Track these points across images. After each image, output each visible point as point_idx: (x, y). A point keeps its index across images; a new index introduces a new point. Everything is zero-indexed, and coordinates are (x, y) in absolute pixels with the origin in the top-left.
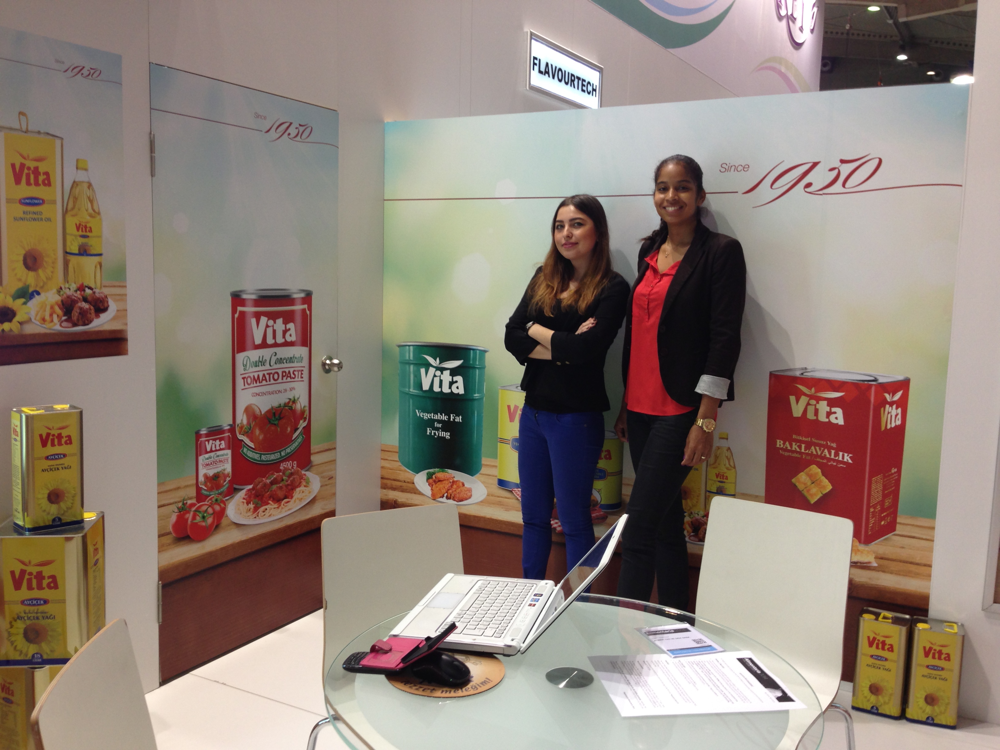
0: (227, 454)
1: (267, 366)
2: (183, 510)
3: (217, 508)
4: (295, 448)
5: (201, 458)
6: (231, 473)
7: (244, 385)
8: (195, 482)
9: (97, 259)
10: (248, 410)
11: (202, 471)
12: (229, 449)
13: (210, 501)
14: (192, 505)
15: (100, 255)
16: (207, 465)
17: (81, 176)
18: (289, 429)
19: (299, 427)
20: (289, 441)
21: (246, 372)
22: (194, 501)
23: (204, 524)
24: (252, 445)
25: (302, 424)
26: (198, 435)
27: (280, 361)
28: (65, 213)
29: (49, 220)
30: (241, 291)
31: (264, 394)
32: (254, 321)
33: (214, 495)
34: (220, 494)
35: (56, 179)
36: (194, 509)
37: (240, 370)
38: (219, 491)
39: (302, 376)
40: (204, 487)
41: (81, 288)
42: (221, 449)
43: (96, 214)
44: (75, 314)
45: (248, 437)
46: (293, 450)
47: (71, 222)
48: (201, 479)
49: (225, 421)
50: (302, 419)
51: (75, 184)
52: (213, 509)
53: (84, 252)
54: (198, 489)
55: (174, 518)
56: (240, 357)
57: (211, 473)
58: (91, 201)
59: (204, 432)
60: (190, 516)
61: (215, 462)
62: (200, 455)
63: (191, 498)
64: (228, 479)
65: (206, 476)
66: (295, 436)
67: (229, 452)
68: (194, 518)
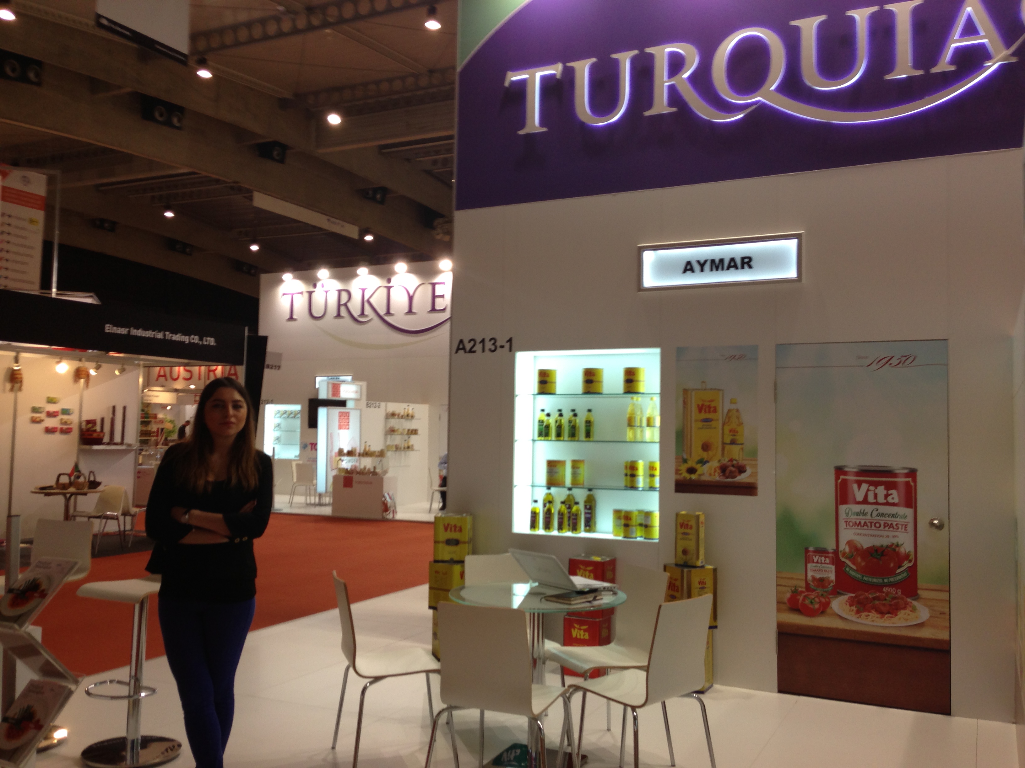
0: (831, 568)
1: (869, 517)
2: (795, 593)
3: (823, 600)
4: (898, 580)
5: (809, 565)
6: (834, 580)
7: (847, 526)
8: (804, 578)
9: (740, 446)
10: (849, 543)
11: (810, 574)
12: (833, 564)
13: (816, 594)
14: (802, 592)
15: (742, 444)
16: (814, 570)
17: (733, 407)
18: (892, 565)
19: (903, 565)
20: (892, 572)
21: (848, 518)
22: (804, 590)
23: (811, 606)
24: (854, 567)
25: (906, 565)
26: (807, 550)
27: (883, 515)
28: (724, 424)
29: (715, 428)
30: (844, 466)
31: (865, 535)
32: (855, 486)
33: (820, 591)
34: (826, 592)
35: (720, 409)
36: (804, 595)
37: (842, 515)
38: (825, 590)
39: (906, 529)
40: (811, 583)
41: (731, 460)
42: (825, 563)
43: (741, 424)
44: (727, 472)
45: (850, 560)
46: (896, 581)
47: (727, 429)
48: (809, 577)
49: (830, 546)
50: (907, 560)
51: (729, 411)
52: (819, 599)
53: (733, 442)
54: (807, 584)
55: (788, 595)
56: (843, 508)
57: (818, 576)
58: (738, 418)
59: (811, 549)
60: (801, 598)
61: (821, 571)
62: (809, 563)
63: (801, 587)
64: (832, 584)
65: (814, 579)
66: (898, 571)
67: (833, 567)
68: (804, 599)
